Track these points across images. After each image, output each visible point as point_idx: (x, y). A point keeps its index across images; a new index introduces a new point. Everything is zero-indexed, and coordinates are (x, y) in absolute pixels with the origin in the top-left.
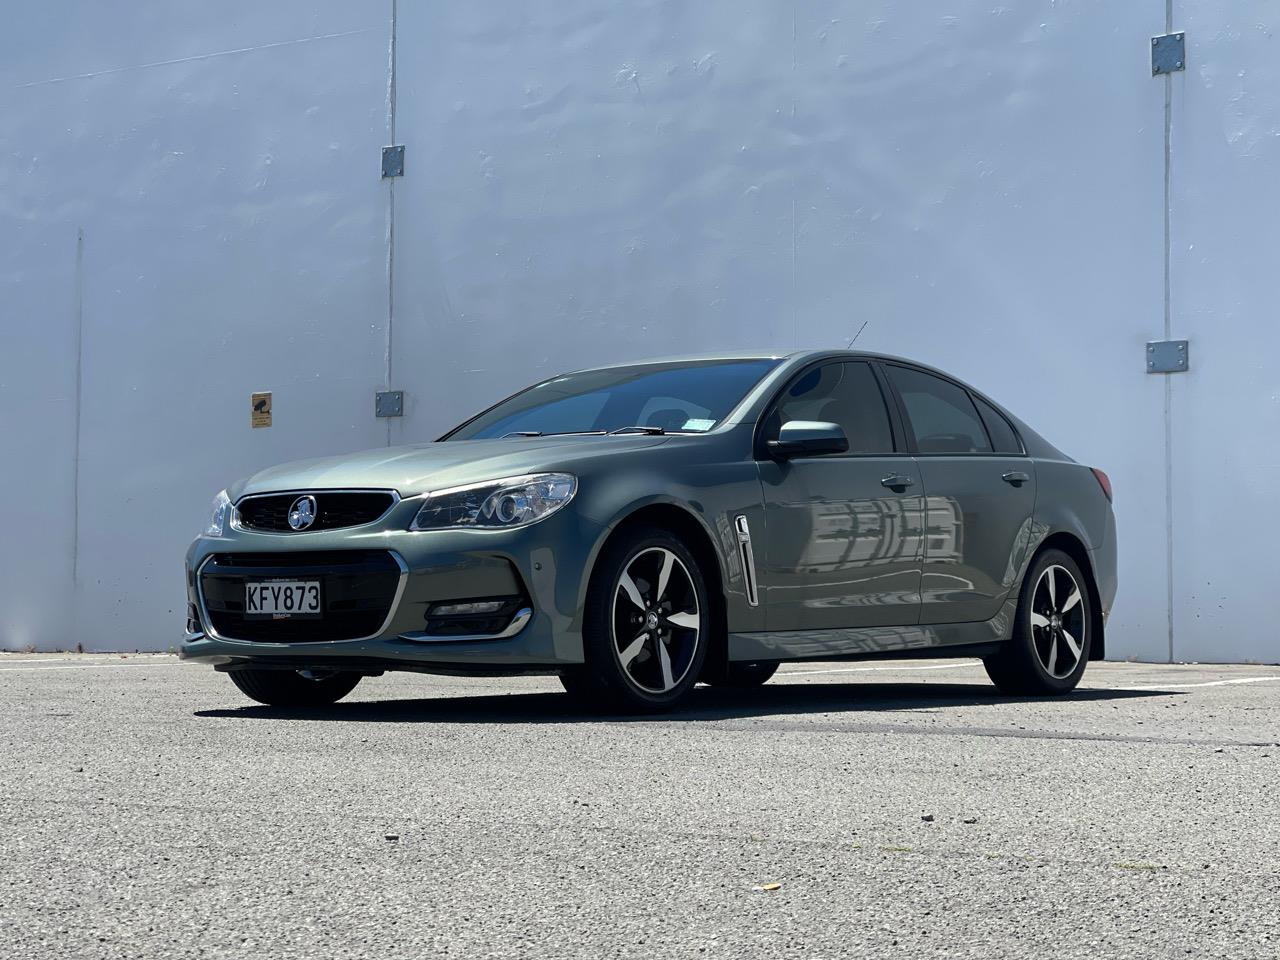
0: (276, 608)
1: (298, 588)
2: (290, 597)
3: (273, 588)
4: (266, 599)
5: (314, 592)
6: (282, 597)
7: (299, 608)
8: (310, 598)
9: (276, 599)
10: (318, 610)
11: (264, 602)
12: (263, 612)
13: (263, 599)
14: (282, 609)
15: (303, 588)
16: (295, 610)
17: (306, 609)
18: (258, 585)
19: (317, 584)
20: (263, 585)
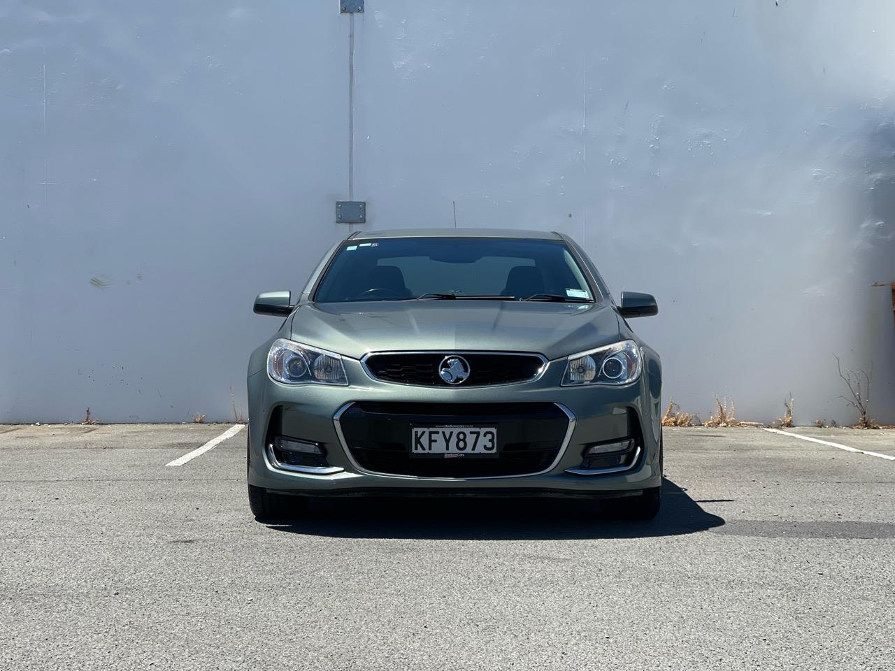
0: (447, 449)
1: (471, 433)
2: (464, 440)
3: (443, 433)
4: (435, 441)
5: (489, 436)
6: (454, 440)
7: (473, 449)
8: (484, 441)
9: (447, 441)
10: (494, 451)
11: (433, 443)
12: (430, 452)
13: (431, 441)
14: (453, 448)
15: (478, 434)
16: (469, 450)
17: (480, 449)
18: (427, 430)
19: (494, 430)
20: (432, 429)
